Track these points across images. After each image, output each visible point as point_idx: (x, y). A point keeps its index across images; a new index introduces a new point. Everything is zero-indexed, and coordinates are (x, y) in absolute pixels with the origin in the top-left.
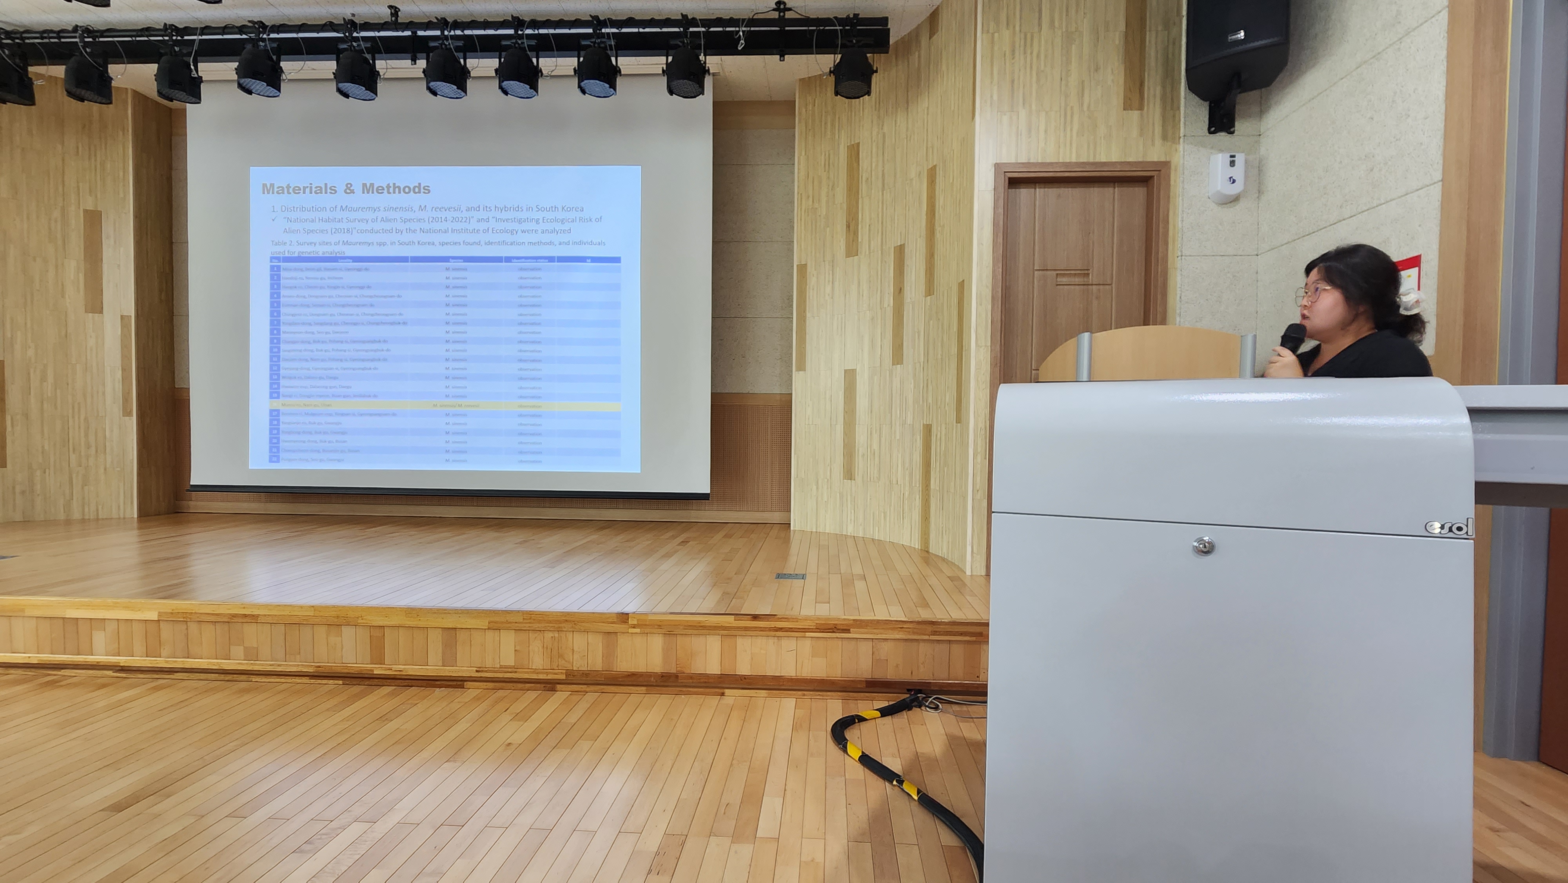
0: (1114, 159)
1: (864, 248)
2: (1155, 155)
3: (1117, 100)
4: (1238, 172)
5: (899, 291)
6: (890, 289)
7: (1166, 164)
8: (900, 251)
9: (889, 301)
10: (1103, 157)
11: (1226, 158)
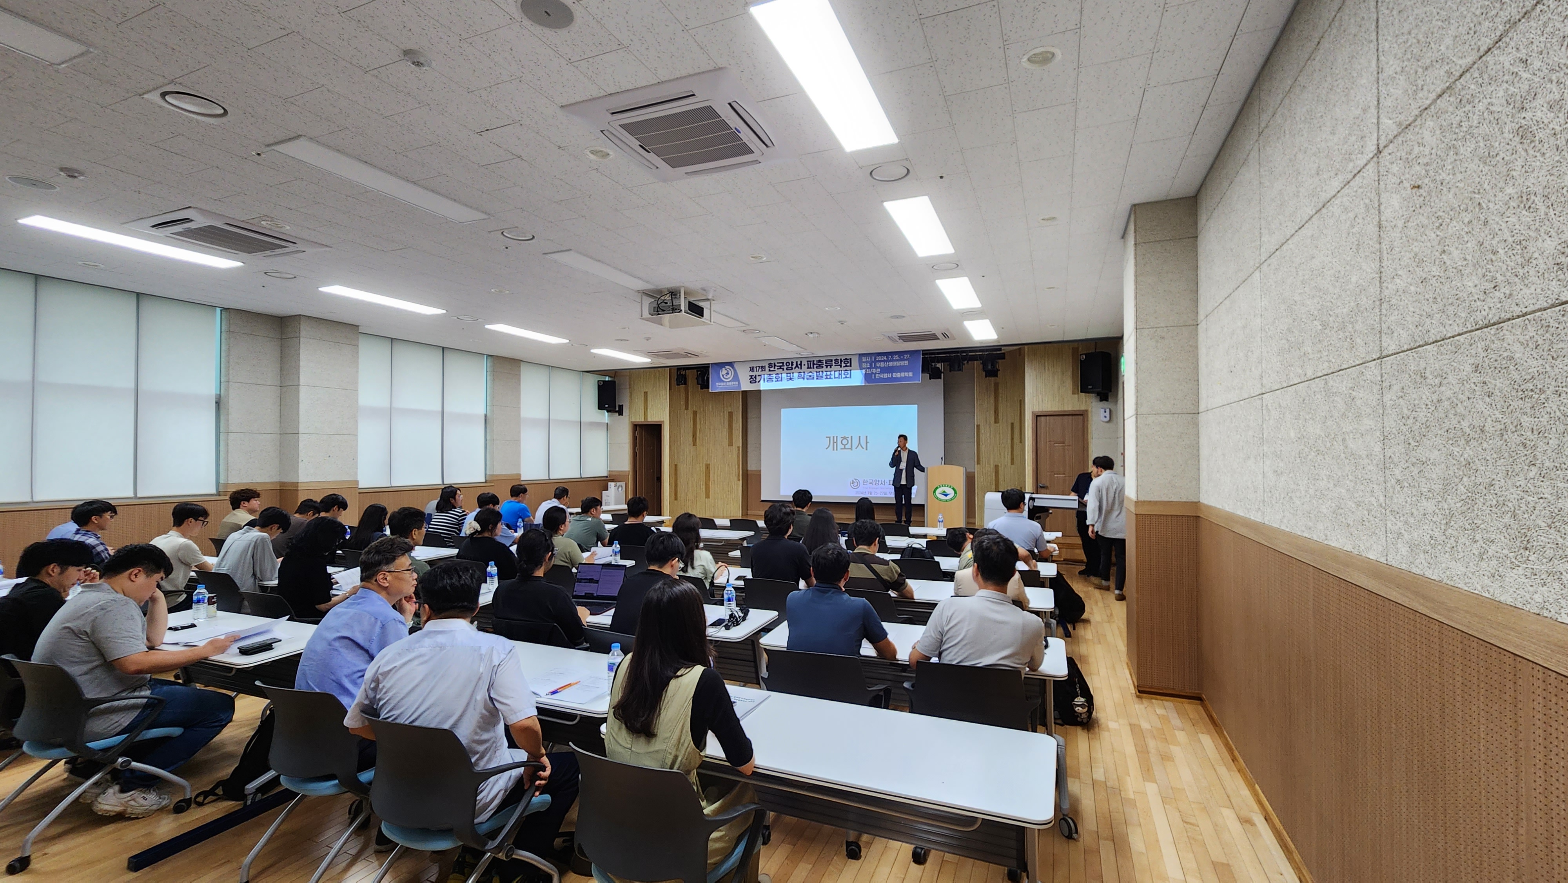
0: (1070, 409)
1: (1000, 421)
2: (1083, 408)
3: (1070, 392)
4: (1108, 414)
5: (1012, 439)
6: (1009, 437)
7: (1087, 411)
8: (1012, 424)
9: (1009, 441)
10: (1066, 409)
11: (1103, 410)
